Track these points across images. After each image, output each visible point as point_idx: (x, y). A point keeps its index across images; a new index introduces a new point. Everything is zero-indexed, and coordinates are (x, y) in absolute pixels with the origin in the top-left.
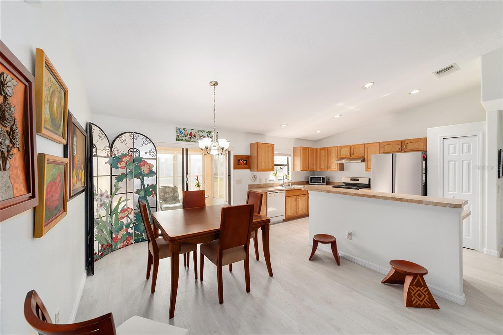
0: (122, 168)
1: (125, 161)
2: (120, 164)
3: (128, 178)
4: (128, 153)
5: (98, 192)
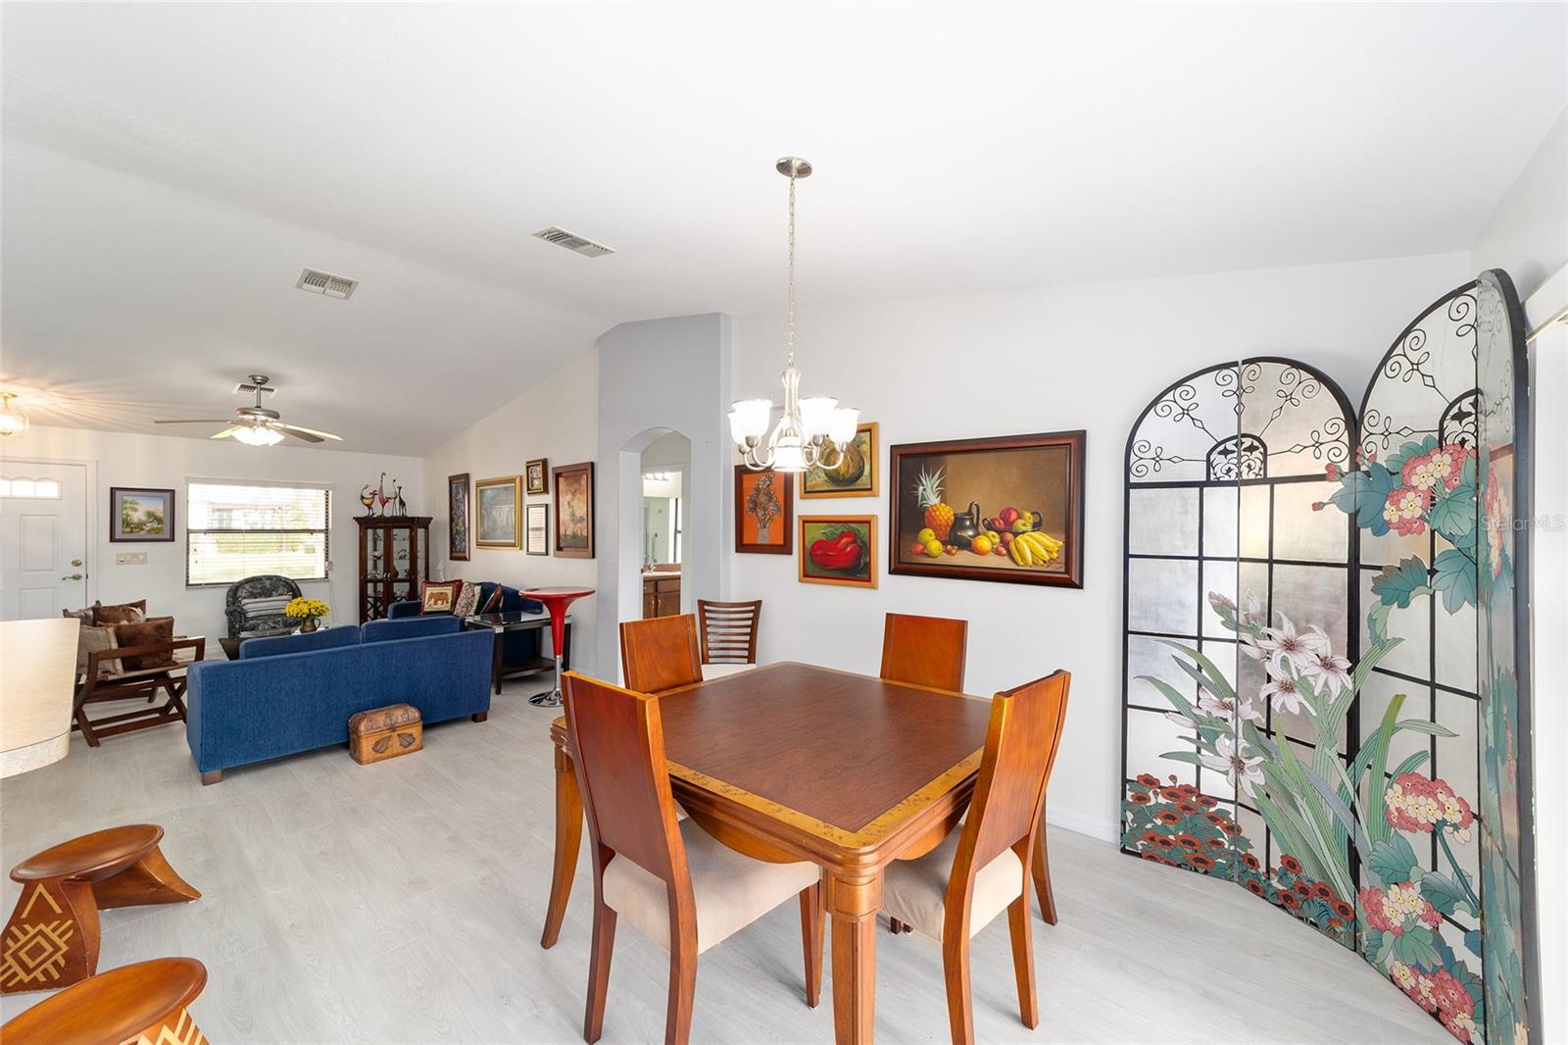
0: (1405, 527)
1: (1423, 487)
2: (1396, 503)
3: (1439, 596)
4: (1441, 430)
5: (1269, 626)
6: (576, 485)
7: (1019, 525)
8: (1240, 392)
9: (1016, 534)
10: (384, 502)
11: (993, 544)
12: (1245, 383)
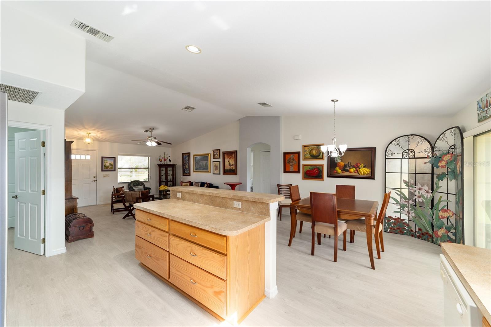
0: (442, 167)
1: (446, 160)
2: (441, 163)
3: (448, 178)
4: (449, 151)
5: (415, 185)
6: (230, 156)
7: (360, 166)
8: (409, 141)
9: (359, 168)
10: (165, 160)
11: (354, 170)
12: (410, 139)
